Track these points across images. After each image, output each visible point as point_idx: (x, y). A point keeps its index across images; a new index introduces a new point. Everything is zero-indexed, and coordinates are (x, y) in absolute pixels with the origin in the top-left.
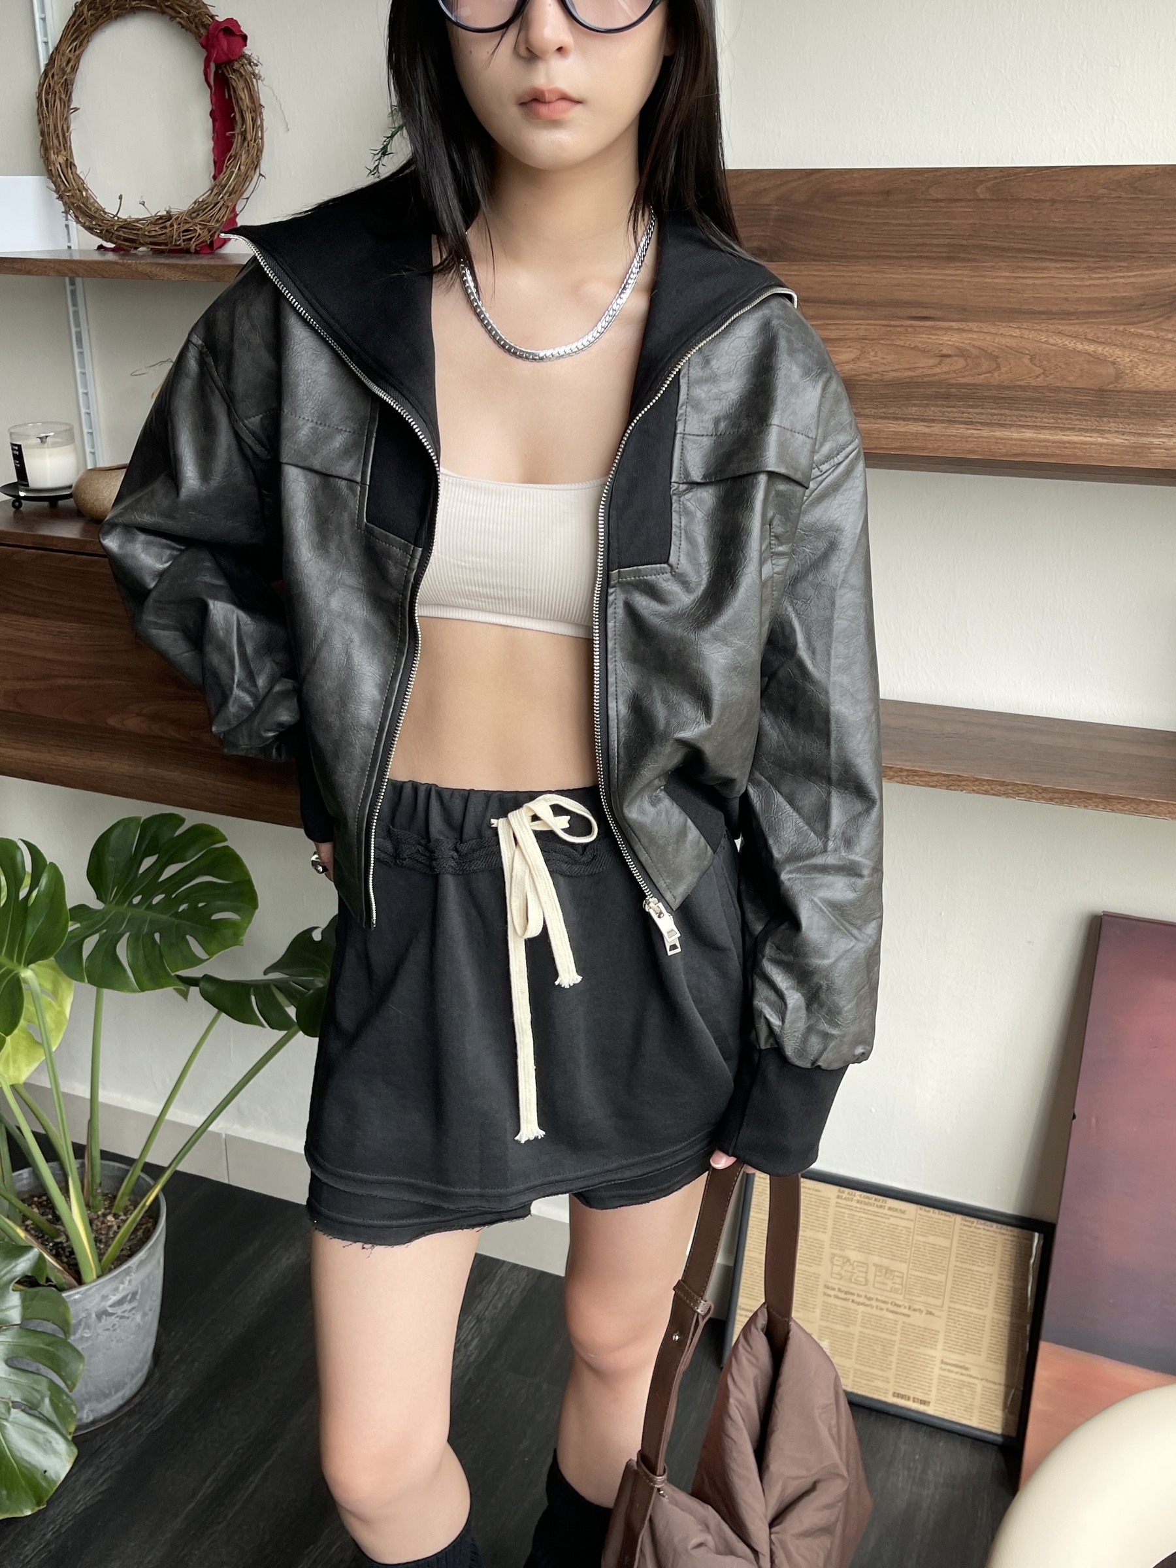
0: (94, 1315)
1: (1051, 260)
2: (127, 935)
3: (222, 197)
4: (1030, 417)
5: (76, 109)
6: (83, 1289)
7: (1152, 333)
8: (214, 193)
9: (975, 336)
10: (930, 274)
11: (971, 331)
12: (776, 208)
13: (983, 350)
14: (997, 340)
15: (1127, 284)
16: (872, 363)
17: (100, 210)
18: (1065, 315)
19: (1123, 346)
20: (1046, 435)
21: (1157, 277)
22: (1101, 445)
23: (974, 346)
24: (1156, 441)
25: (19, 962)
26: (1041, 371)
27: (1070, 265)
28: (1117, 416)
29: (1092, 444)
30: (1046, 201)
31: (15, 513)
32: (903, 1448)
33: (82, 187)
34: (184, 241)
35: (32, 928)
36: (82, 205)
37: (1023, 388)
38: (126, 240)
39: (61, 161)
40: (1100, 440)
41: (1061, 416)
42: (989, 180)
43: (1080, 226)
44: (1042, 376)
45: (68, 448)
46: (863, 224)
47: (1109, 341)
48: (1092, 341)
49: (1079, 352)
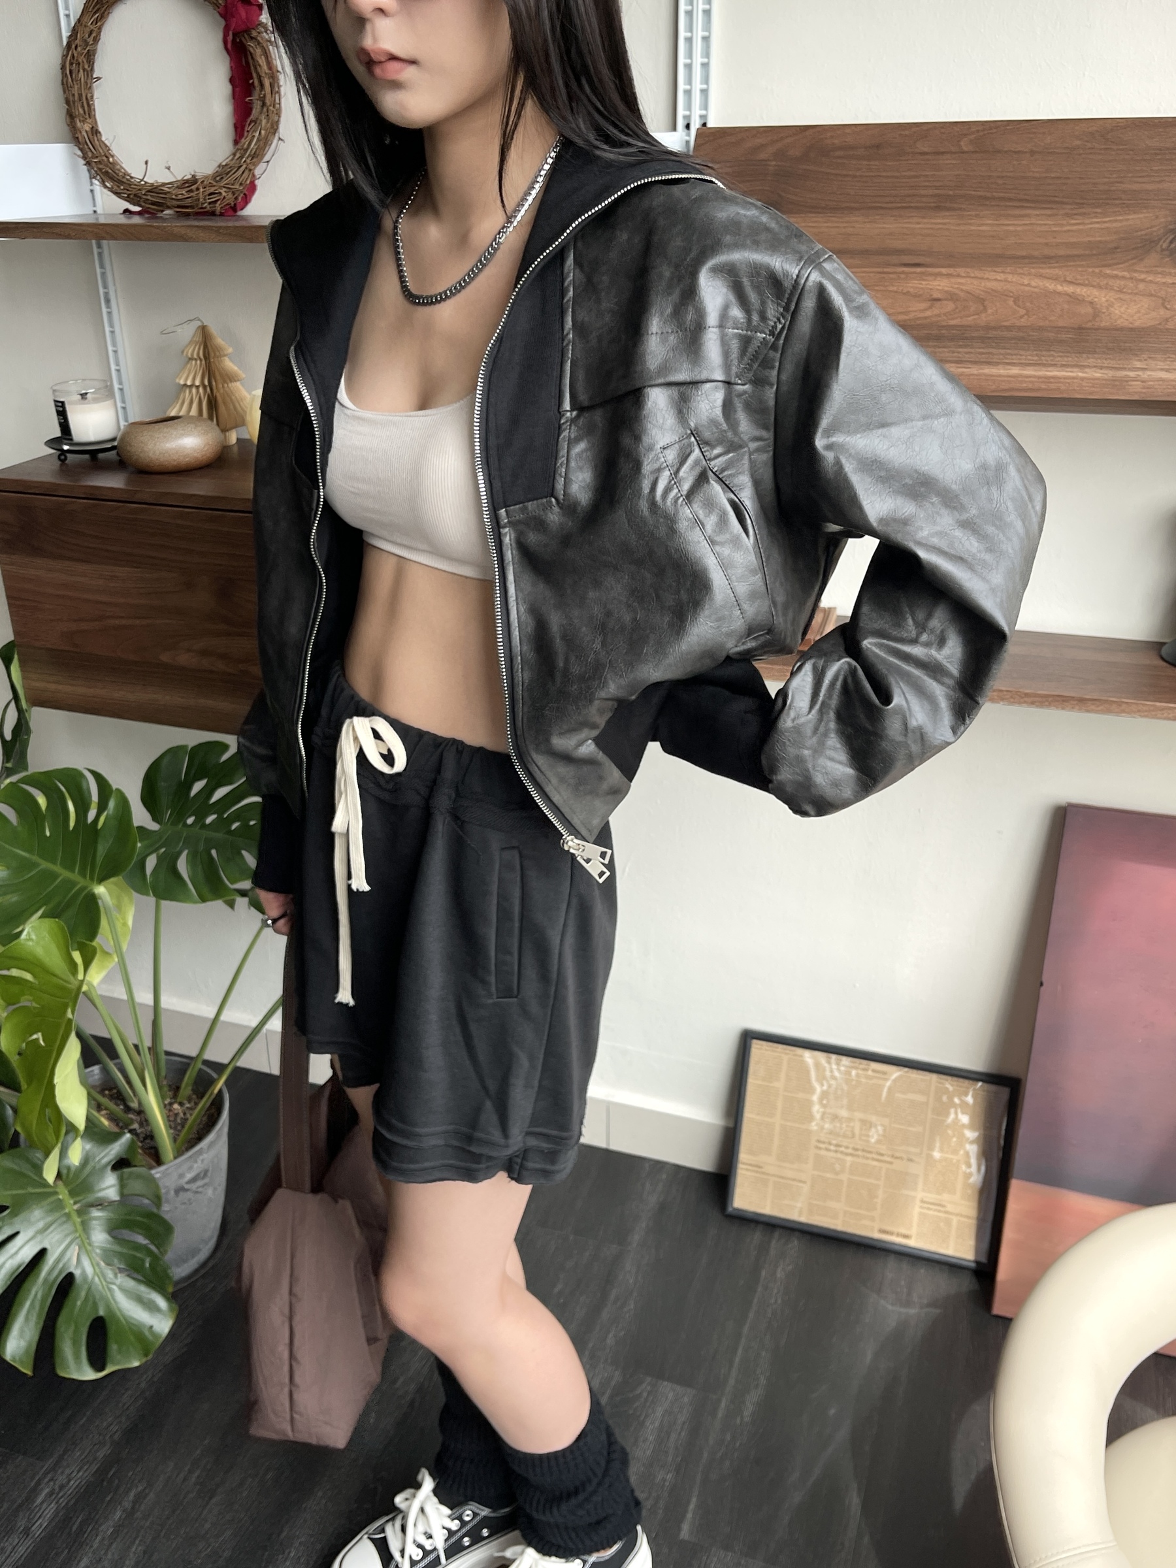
0: (172, 1192)
1: (1030, 208)
2: (185, 853)
3: (245, 161)
4: (1015, 355)
5: (98, 79)
6: (162, 1168)
7: (1126, 274)
8: (236, 157)
9: (962, 281)
10: (919, 223)
11: (959, 276)
12: (774, 163)
13: (969, 293)
14: (983, 284)
15: (1102, 229)
17: (126, 174)
18: (1047, 259)
19: (1100, 287)
20: (1029, 371)
21: (1130, 222)
22: (1082, 379)
23: (962, 290)
24: (1132, 374)
25: (92, 879)
26: (1024, 311)
27: (1049, 212)
28: (1095, 352)
29: (1074, 378)
30: (1026, 152)
31: (61, 465)
32: (890, 1275)
33: (108, 154)
34: (210, 203)
35: (102, 849)
36: (110, 171)
37: (1008, 328)
38: (153, 203)
39: (88, 129)
40: (1080, 374)
41: (1044, 353)
42: (973, 133)
43: (1059, 175)
44: (1026, 317)
45: (109, 403)
46: (855, 176)
47: (1087, 282)
48: (1071, 283)
49: (1059, 293)
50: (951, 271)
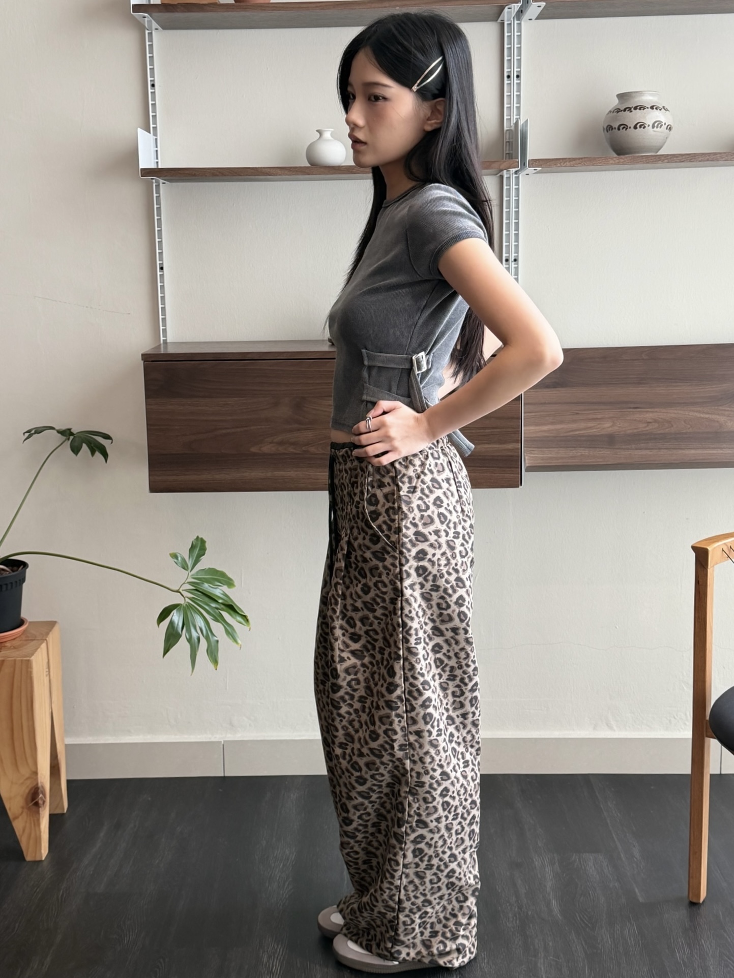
4: (691, 445)
7: (728, 409)
9: (659, 414)
10: (632, 390)
11: (656, 412)
13: (663, 419)
14: (668, 415)
15: (713, 390)
16: (619, 427)
18: (693, 404)
19: (718, 414)
20: (700, 452)
21: (724, 388)
23: (660, 418)
26: (690, 426)
27: (689, 384)
28: (725, 442)
30: (672, 359)
37: (686, 433)
41: (703, 443)
42: (646, 351)
46: (598, 370)
48: (707, 413)
49: (703, 418)
50: (652, 410)
